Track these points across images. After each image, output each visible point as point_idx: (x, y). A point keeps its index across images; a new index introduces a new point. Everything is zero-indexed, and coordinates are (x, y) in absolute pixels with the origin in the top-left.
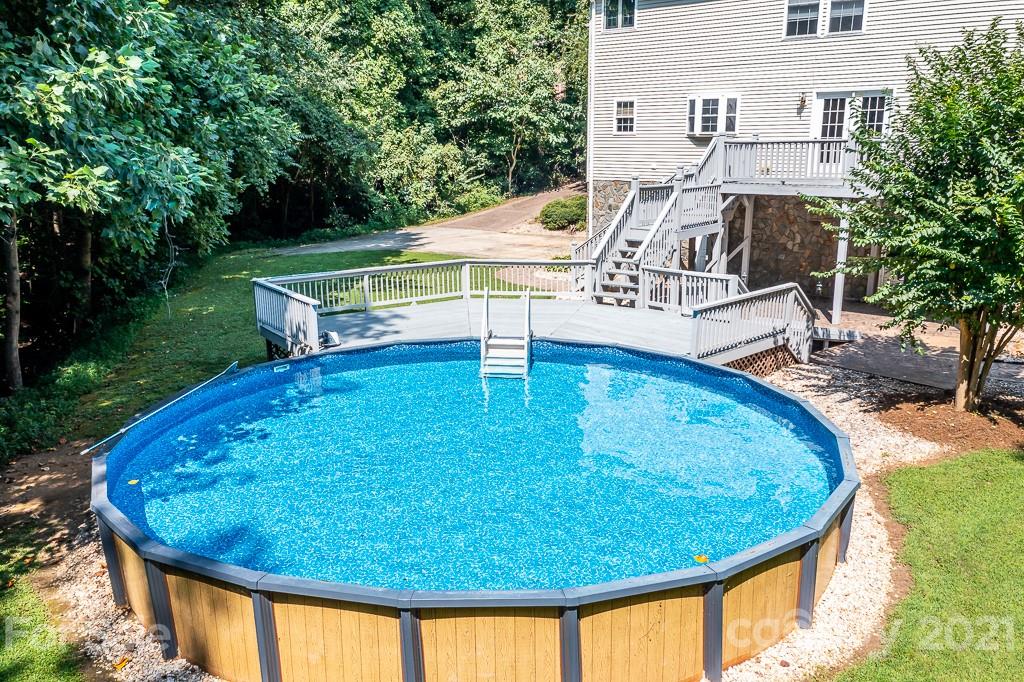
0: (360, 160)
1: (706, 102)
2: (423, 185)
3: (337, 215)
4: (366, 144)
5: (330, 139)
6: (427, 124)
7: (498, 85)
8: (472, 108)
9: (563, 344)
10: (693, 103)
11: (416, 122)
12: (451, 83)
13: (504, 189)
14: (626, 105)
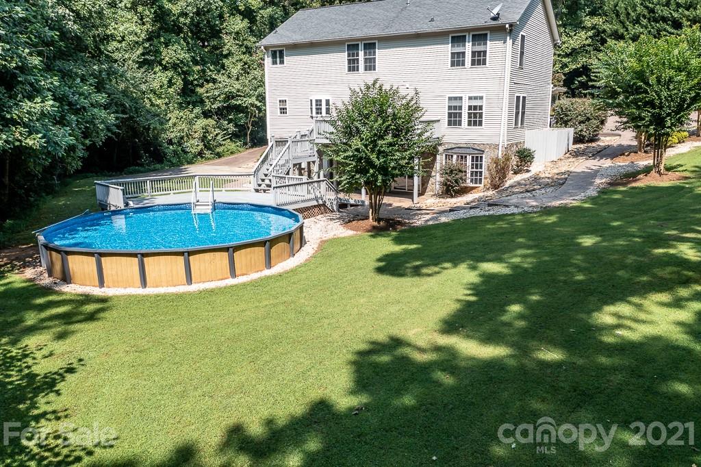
0: (155, 129)
1: (317, 101)
2: (195, 142)
3: (145, 158)
4: (159, 120)
5: (138, 117)
6: (197, 108)
7: (237, 86)
8: (225, 98)
9: (227, 204)
10: (311, 100)
11: (191, 107)
12: (211, 84)
13: (245, 144)
14: (283, 101)
